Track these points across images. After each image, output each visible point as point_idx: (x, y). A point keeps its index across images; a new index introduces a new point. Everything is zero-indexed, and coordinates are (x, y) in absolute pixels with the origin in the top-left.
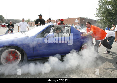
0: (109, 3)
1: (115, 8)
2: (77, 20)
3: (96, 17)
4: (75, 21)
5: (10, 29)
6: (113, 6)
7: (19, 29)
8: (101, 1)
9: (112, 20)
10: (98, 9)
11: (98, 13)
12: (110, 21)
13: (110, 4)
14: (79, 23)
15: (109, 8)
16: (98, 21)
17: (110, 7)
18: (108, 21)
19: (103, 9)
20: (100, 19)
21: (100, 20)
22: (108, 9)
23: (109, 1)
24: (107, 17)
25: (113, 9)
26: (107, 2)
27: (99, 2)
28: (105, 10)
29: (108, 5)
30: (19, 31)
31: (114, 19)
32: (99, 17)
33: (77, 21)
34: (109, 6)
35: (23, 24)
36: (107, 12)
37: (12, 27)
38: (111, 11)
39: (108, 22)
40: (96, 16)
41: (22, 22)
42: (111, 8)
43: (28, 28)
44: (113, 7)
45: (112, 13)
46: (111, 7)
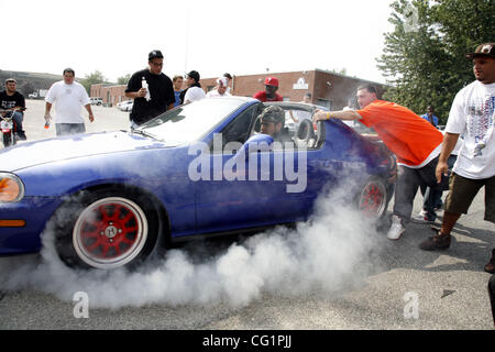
0: (435, 16)
1: (459, 34)
2: (301, 80)
3: (382, 72)
4: (295, 87)
5: (8, 115)
6: (450, 27)
7: (47, 116)
8: (401, 5)
9: (447, 85)
10: (389, 39)
11: (389, 54)
12: (438, 89)
13: (437, 20)
14: (309, 95)
15: (433, 33)
16: (388, 86)
17: (437, 31)
18: (431, 87)
19: (412, 37)
20: (396, 78)
21: (398, 81)
22: (432, 37)
23: (435, 8)
24: (425, 71)
25: (451, 41)
26: (425, 8)
27: (393, 10)
28: (417, 40)
29: (430, 23)
30: (47, 126)
31: (451, 82)
32: (393, 69)
33: (301, 85)
34: (436, 27)
35: (69, 92)
36: (427, 51)
37: (16, 105)
38: (441, 46)
39: (429, 90)
40: (382, 68)
41: (63, 82)
42: (441, 35)
43: (91, 113)
44: (450, 32)
45: (447, 56)
46: (440, 30)
